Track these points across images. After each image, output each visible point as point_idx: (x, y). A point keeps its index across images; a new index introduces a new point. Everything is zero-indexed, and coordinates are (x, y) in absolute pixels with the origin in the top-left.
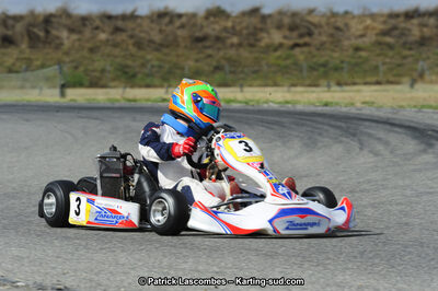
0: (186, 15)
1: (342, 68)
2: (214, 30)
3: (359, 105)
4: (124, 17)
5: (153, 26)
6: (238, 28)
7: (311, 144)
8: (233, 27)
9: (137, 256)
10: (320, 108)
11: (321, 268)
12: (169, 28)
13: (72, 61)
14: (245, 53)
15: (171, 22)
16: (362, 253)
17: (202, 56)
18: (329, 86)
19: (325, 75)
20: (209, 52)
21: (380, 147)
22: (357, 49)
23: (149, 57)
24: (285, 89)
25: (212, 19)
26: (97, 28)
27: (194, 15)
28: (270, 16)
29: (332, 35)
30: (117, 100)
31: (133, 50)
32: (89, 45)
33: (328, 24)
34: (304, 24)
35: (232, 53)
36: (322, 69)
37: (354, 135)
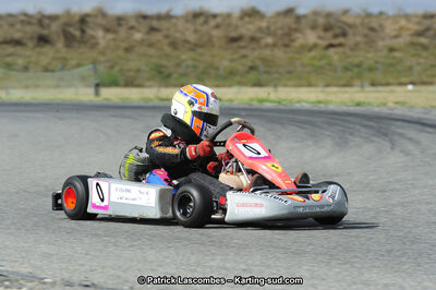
0: (221, 15)
1: (376, 69)
2: (248, 30)
3: (390, 105)
4: (159, 17)
5: (189, 26)
6: (273, 28)
7: (342, 144)
8: (268, 28)
9: (166, 254)
10: (352, 108)
11: (348, 266)
12: (205, 28)
13: (108, 61)
14: (279, 53)
15: (206, 22)
16: (389, 252)
17: (236, 56)
18: (362, 86)
19: (359, 76)
20: (244, 52)
21: (410, 147)
22: (392, 50)
23: (183, 57)
24: (319, 89)
25: (247, 19)
26: (132, 28)
27: (229, 16)
28: (304, 16)
29: (366, 36)
30: (151, 100)
31: (168, 50)
32: (124, 45)
33: (362, 24)
34: (339, 24)
35: (267, 53)
36: (356, 70)
37: (385, 135)
